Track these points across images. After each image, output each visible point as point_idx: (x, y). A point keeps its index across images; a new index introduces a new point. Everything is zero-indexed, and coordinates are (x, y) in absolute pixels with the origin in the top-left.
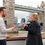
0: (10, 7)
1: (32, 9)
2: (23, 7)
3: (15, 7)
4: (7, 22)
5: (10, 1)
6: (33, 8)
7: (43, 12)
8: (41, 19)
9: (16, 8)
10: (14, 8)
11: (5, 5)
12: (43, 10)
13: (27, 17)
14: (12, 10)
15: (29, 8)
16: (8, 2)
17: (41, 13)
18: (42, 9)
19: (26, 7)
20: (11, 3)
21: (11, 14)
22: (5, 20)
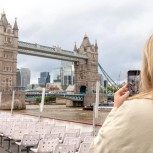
1: (60, 52)
5: (6, 34)
6: (62, 50)
10: (16, 49)
12: (85, 57)
15: (52, 51)
16: (2, 34)
20: (8, 38)
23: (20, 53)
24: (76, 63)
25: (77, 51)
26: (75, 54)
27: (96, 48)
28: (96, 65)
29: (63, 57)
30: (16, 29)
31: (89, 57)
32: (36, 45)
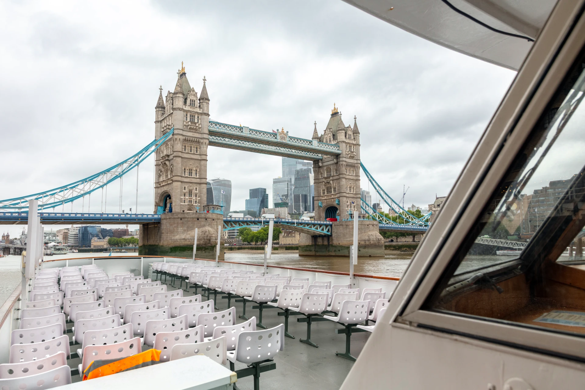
0: (185, 133)
1: (287, 141)
2: (246, 133)
3: (211, 133)
4: (173, 199)
5: (187, 108)
6: (291, 138)
7: (337, 156)
8: (329, 190)
9: (214, 139)
10: (206, 136)
11: (164, 124)
12: (334, 150)
13: (276, 182)
14: (194, 145)
15: (272, 139)
16: (180, 109)
17: (329, 161)
18: (333, 143)
19: (260, 132)
20: (192, 117)
21: (191, 165)
22: (165, 188)
23: (212, 143)
24: (316, 162)
25: (320, 140)
26: (315, 145)
27: (356, 132)
28: (356, 166)
29: (294, 152)
30: (204, 99)
31: (343, 150)
32: (241, 128)
